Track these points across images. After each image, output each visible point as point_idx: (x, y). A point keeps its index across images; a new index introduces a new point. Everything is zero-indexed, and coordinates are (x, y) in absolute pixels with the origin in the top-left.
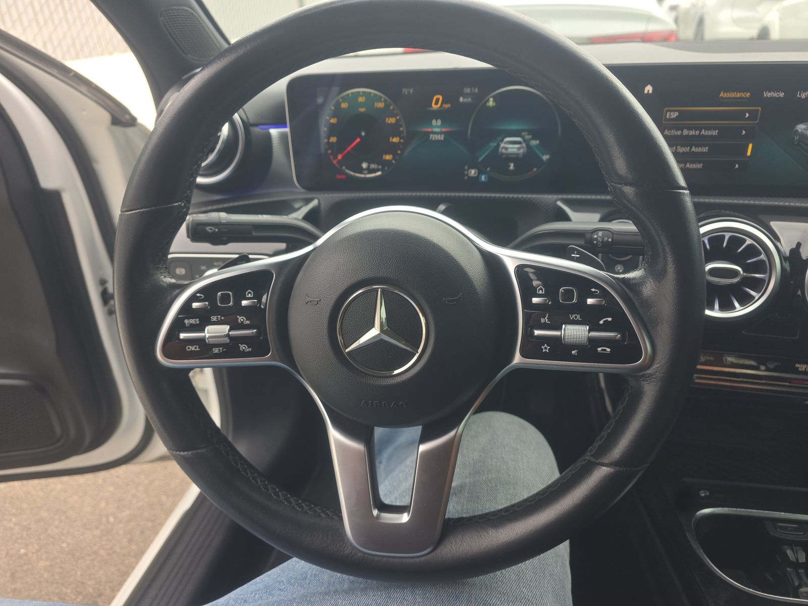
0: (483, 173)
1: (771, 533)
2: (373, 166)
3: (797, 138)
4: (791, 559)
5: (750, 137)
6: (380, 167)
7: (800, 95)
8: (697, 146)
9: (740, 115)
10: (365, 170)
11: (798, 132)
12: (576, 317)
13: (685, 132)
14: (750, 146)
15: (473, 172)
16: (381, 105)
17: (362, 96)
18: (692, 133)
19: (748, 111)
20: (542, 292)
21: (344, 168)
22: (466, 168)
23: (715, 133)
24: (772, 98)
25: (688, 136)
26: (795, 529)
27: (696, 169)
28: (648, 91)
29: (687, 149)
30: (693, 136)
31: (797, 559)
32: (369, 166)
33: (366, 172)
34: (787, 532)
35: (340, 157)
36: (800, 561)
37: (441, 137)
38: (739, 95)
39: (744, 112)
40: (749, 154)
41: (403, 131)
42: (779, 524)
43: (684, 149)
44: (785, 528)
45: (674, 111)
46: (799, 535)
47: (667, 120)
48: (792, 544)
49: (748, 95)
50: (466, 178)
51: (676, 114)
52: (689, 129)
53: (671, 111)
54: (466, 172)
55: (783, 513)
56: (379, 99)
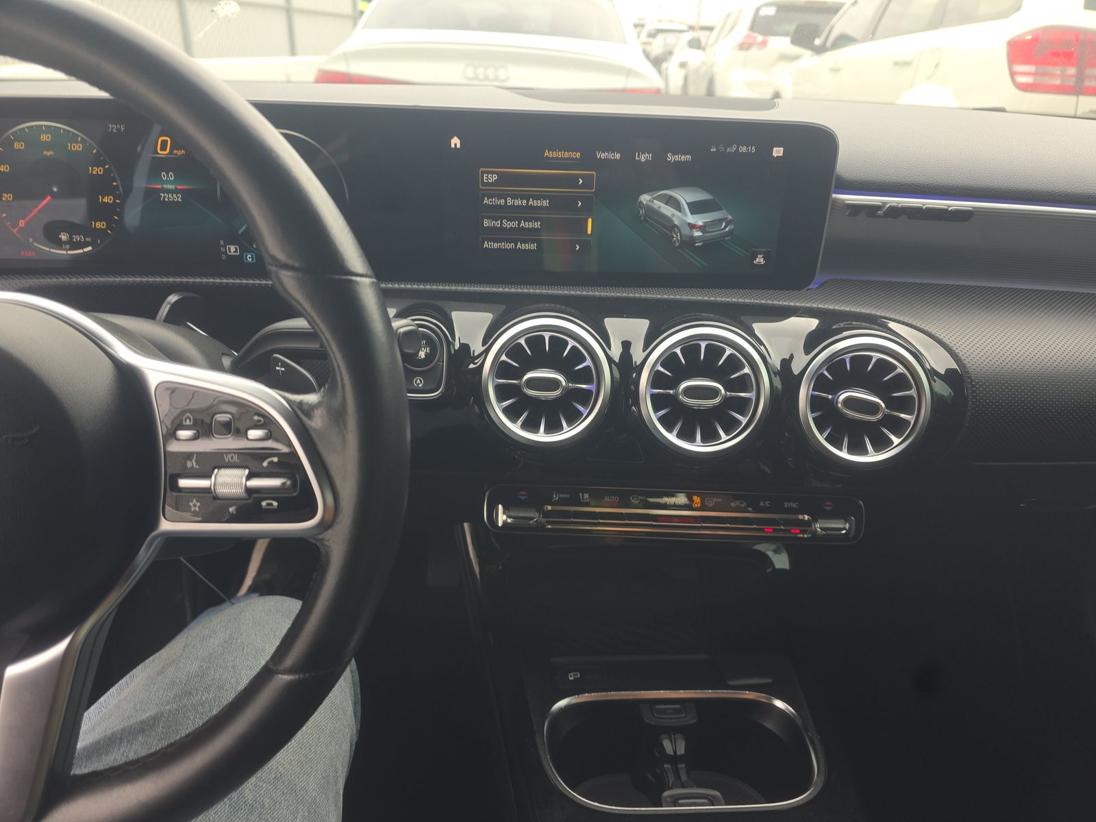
0: (249, 251)
1: (647, 721)
2: (76, 238)
3: (642, 212)
4: (668, 752)
5: (588, 210)
6: (88, 239)
7: (639, 157)
8: (527, 220)
9: (571, 181)
10: (65, 243)
11: (643, 204)
12: (232, 458)
13: (510, 201)
14: (590, 220)
15: (233, 249)
16: (78, 147)
17: (46, 133)
18: (518, 202)
19: (582, 177)
20: (190, 421)
21: (31, 240)
22: (222, 242)
23: (545, 203)
24: (606, 160)
25: (513, 206)
26: (677, 711)
27: (530, 250)
28: (456, 145)
29: (514, 224)
30: (519, 206)
31: (675, 752)
32: (71, 238)
33: (68, 247)
34: (666, 716)
35: (22, 223)
36: (678, 754)
37: (178, 198)
38: (567, 155)
39: (577, 177)
40: (589, 232)
41: (117, 186)
42: (657, 707)
43: (511, 225)
44: (664, 712)
45: (492, 173)
46: (679, 718)
47: (484, 184)
48: (671, 731)
49: (578, 155)
50: (224, 257)
51: (495, 177)
52: (514, 197)
53: (488, 173)
54: (223, 249)
55: (662, 691)
56: (74, 139)
